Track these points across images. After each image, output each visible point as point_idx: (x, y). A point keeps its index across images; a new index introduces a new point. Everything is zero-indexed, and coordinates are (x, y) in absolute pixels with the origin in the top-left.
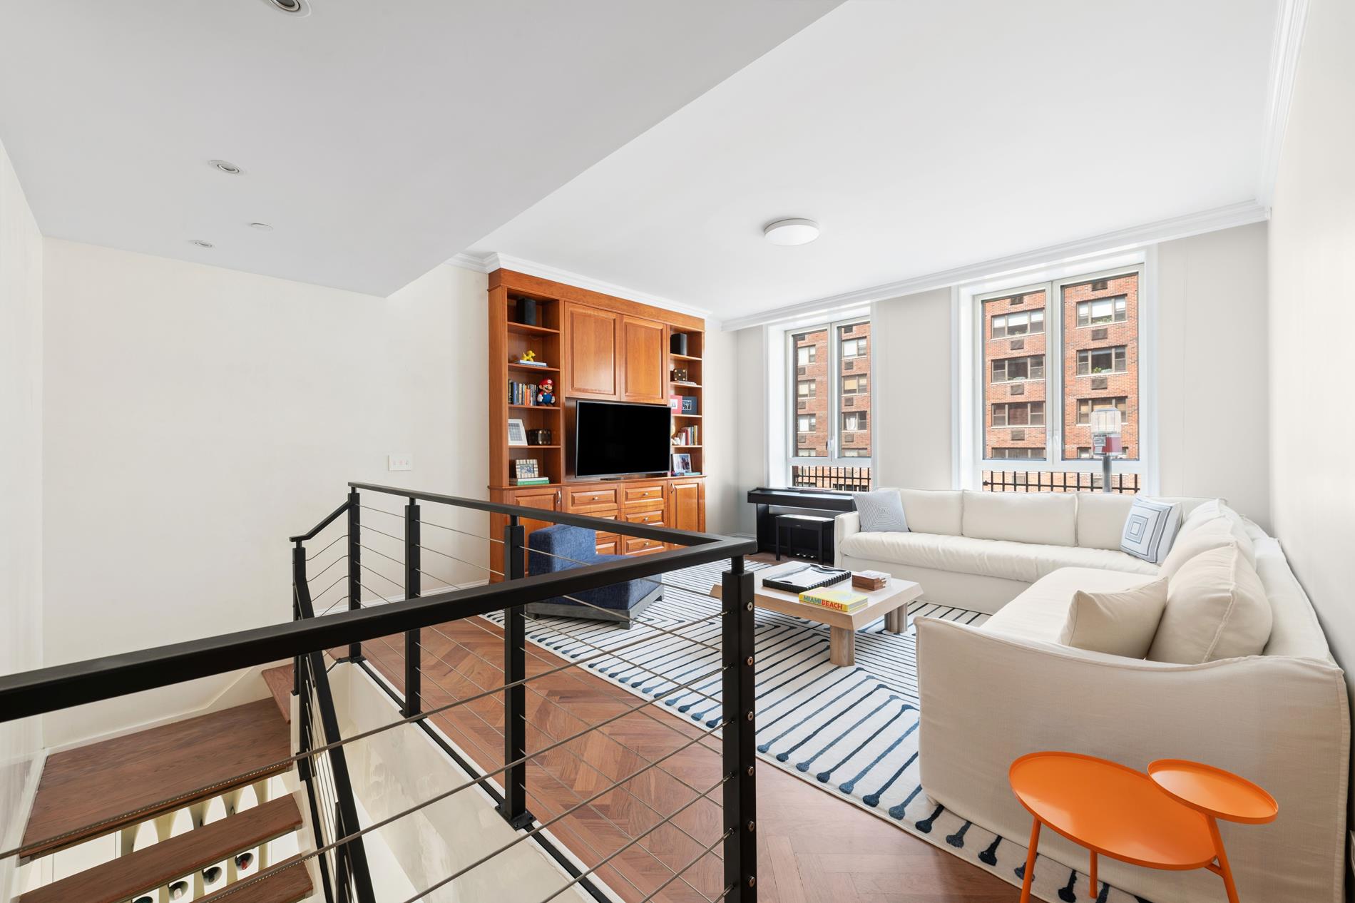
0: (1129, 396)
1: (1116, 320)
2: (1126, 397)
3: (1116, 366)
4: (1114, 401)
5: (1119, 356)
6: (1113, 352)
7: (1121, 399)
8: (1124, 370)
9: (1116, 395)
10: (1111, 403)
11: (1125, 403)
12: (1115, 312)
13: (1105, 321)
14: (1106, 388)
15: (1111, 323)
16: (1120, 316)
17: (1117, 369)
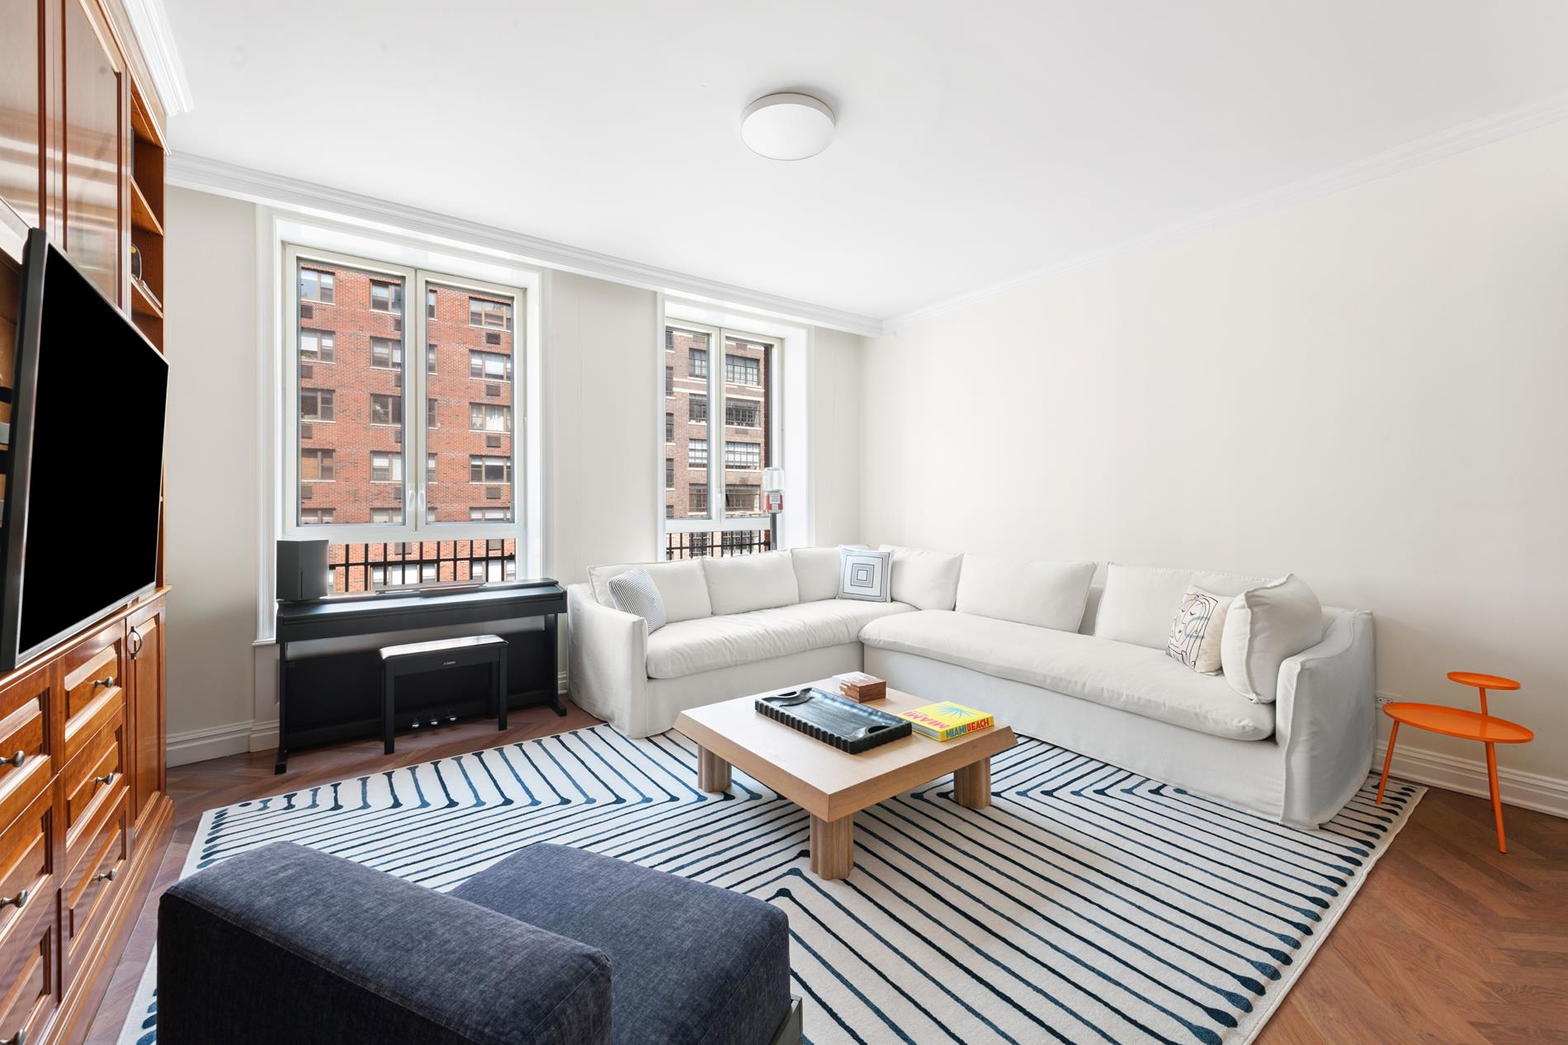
0: (337, 450)
1: (322, 358)
2: (334, 450)
3: (322, 414)
4: (319, 454)
5: (327, 401)
6: (319, 395)
7: (328, 453)
8: (331, 419)
9: (322, 447)
10: (316, 457)
11: (332, 457)
12: (322, 349)
13: (309, 357)
14: (311, 438)
15: (315, 360)
16: (326, 355)
17: (323, 417)
